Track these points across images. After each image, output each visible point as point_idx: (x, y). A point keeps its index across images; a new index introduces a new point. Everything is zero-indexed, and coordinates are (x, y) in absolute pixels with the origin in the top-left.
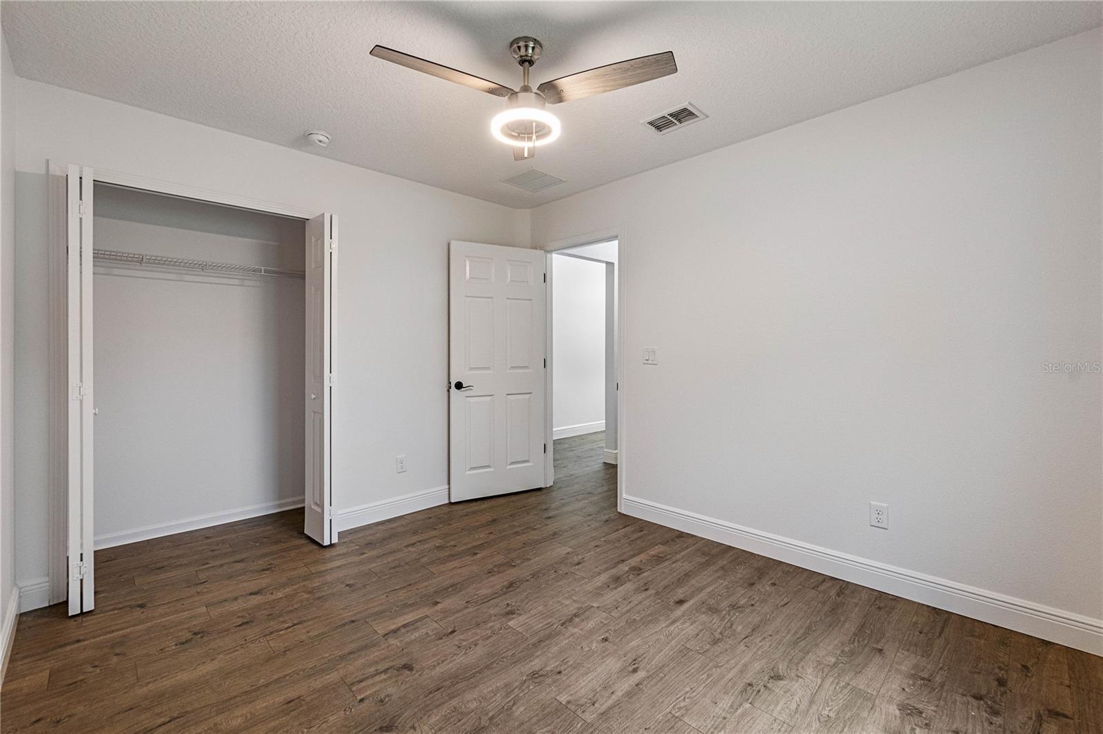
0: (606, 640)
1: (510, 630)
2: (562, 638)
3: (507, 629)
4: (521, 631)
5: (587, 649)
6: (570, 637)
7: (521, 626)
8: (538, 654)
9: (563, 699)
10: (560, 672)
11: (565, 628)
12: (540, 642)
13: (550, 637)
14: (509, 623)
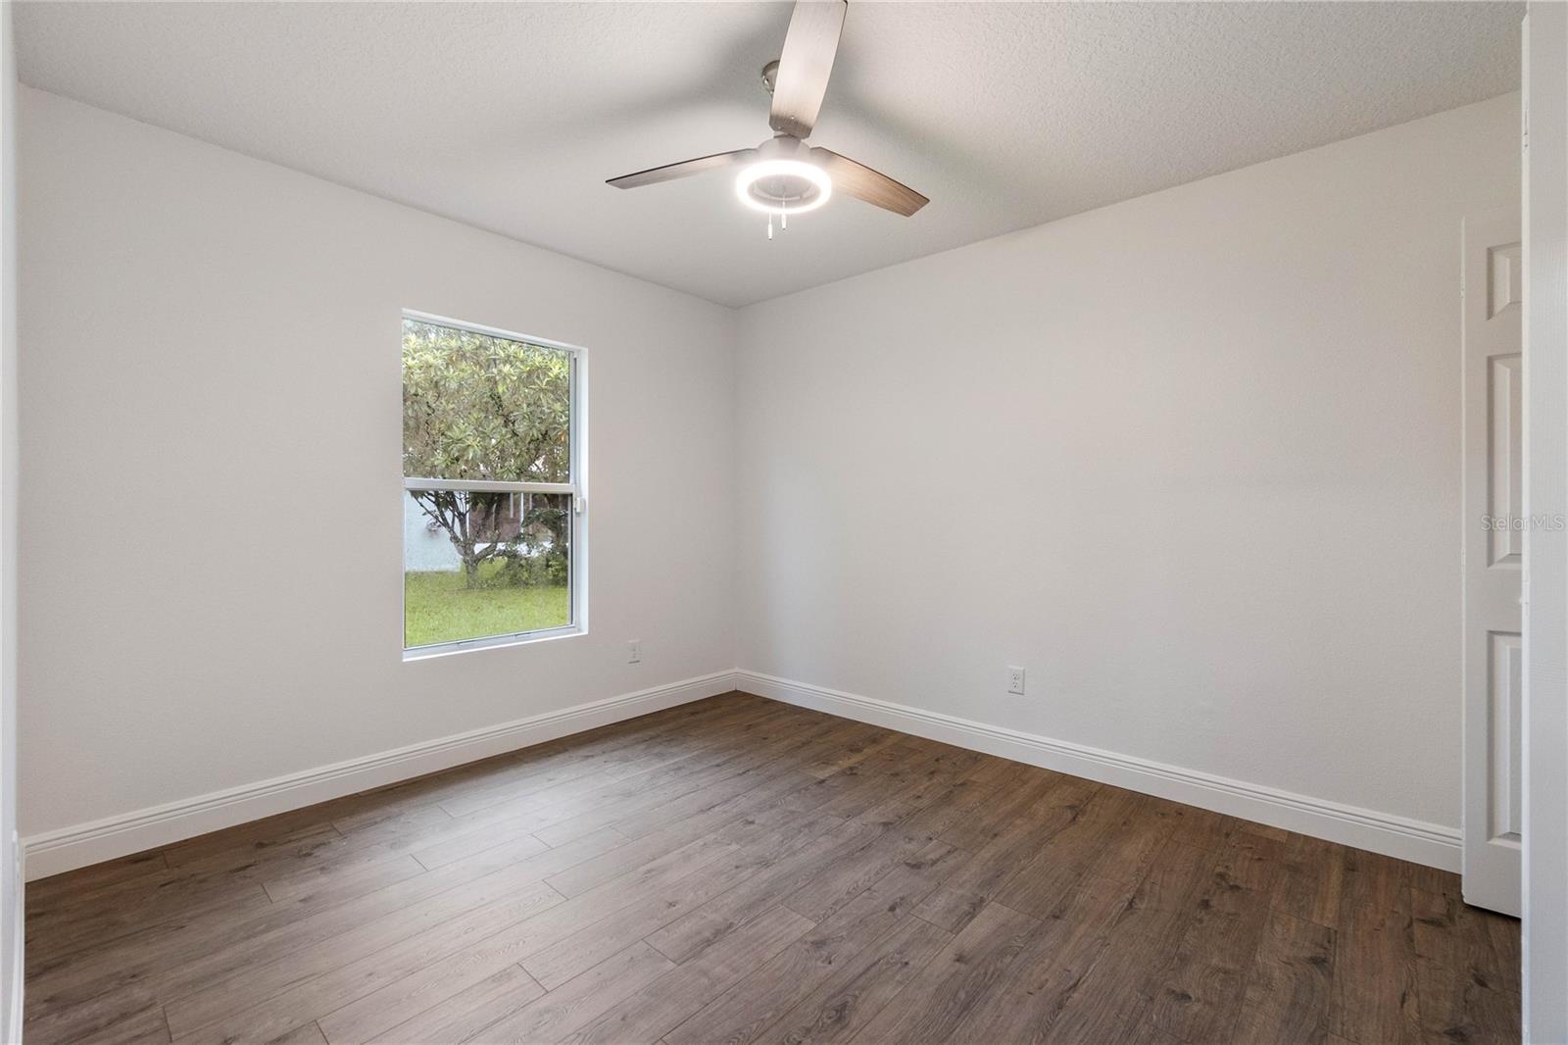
0: (671, 904)
1: (811, 914)
2: (732, 906)
3: (814, 916)
4: (794, 914)
5: (700, 892)
6: (722, 906)
7: (795, 922)
8: (765, 885)
9: (734, 847)
10: (737, 867)
11: (727, 920)
12: (764, 900)
13: (750, 907)
14: (814, 925)
